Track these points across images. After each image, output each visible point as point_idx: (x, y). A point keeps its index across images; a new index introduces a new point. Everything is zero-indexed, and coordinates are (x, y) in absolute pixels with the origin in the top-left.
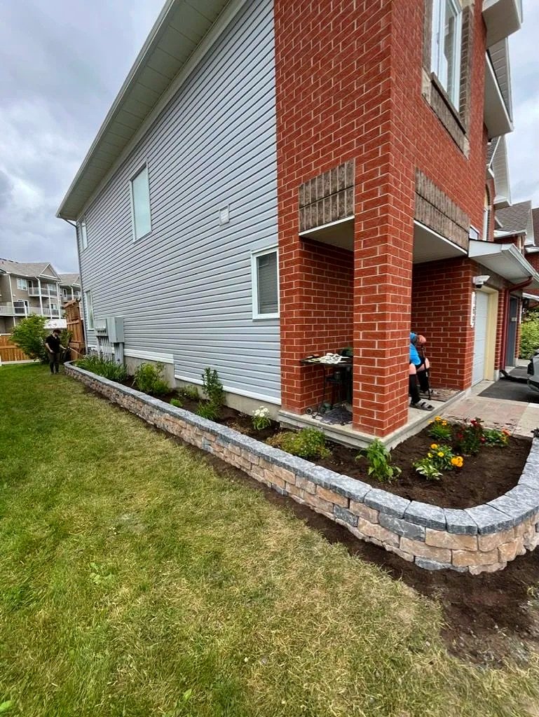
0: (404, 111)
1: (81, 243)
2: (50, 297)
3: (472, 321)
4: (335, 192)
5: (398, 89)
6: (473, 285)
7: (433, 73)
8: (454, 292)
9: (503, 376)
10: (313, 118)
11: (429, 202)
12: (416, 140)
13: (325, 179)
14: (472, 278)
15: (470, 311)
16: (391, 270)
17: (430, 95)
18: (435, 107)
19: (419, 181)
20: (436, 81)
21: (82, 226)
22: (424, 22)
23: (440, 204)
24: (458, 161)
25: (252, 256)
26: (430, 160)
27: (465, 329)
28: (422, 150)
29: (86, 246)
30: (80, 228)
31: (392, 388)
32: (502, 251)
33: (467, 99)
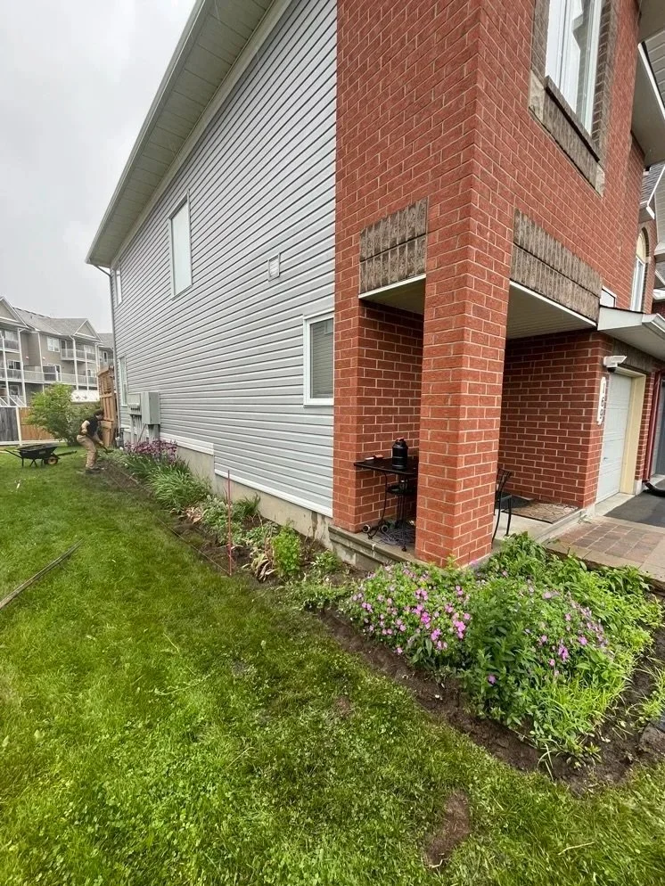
0: (498, 131)
1: (115, 296)
2: (86, 361)
3: (599, 416)
4: (403, 242)
5: (489, 100)
6: (604, 367)
7: (548, 77)
8: (576, 376)
9: (647, 488)
10: (380, 140)
11: (535, 256)
12: (517, 171)
13: (391, 223)
14: (602, 359)
15: (598, 403)
16: (470, 350)
17: (542, 108)
18: (550, 126)
19: (520, 228)
20: (552, 89)
21: (116, 275)
22: (535, 7)
23: (553, 258)
24: (586, 200)
25: (304, 323)
26: (539, 197)
27: (588, 427)
28: (527, 185)
29: (120, 301)
30: (114, 278)
31: (465, 507)
32: (643, 324)
33: (604, 113)
